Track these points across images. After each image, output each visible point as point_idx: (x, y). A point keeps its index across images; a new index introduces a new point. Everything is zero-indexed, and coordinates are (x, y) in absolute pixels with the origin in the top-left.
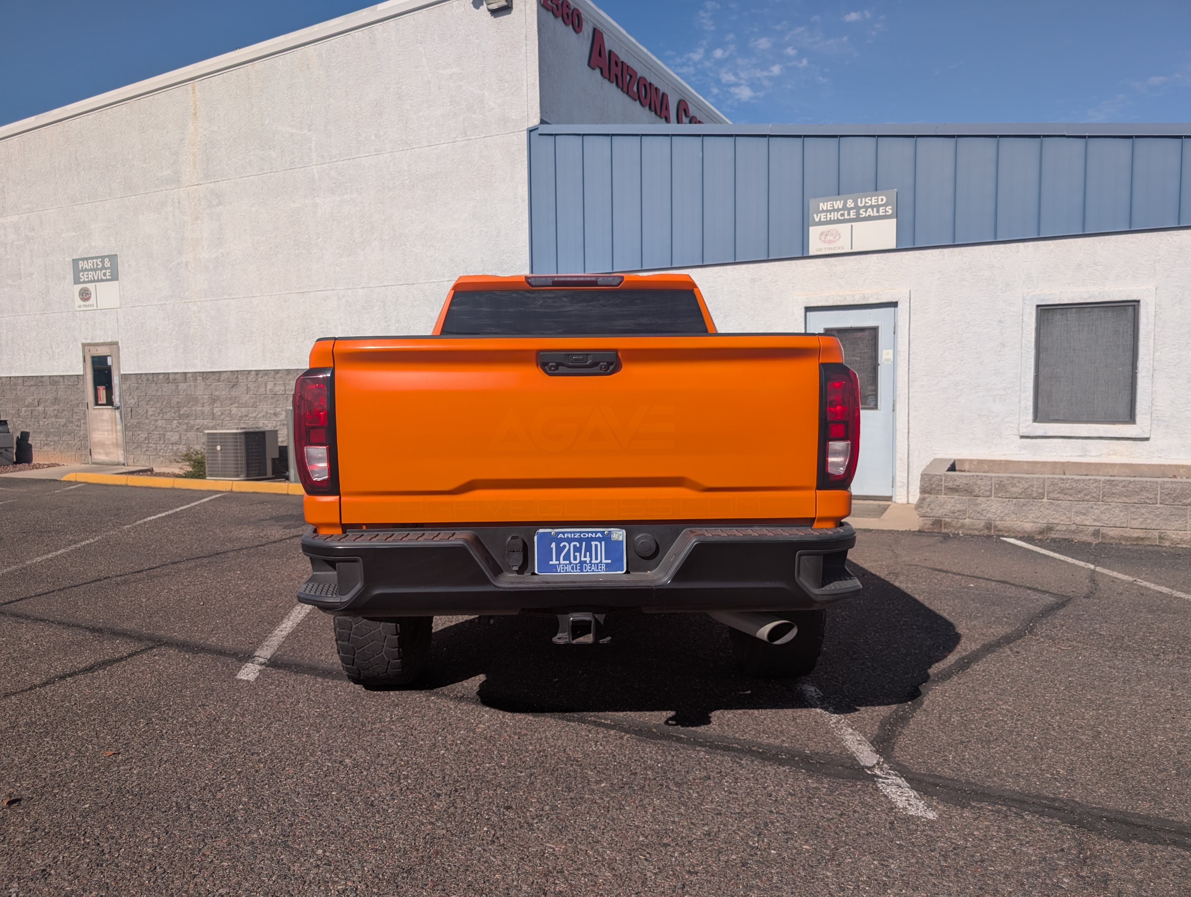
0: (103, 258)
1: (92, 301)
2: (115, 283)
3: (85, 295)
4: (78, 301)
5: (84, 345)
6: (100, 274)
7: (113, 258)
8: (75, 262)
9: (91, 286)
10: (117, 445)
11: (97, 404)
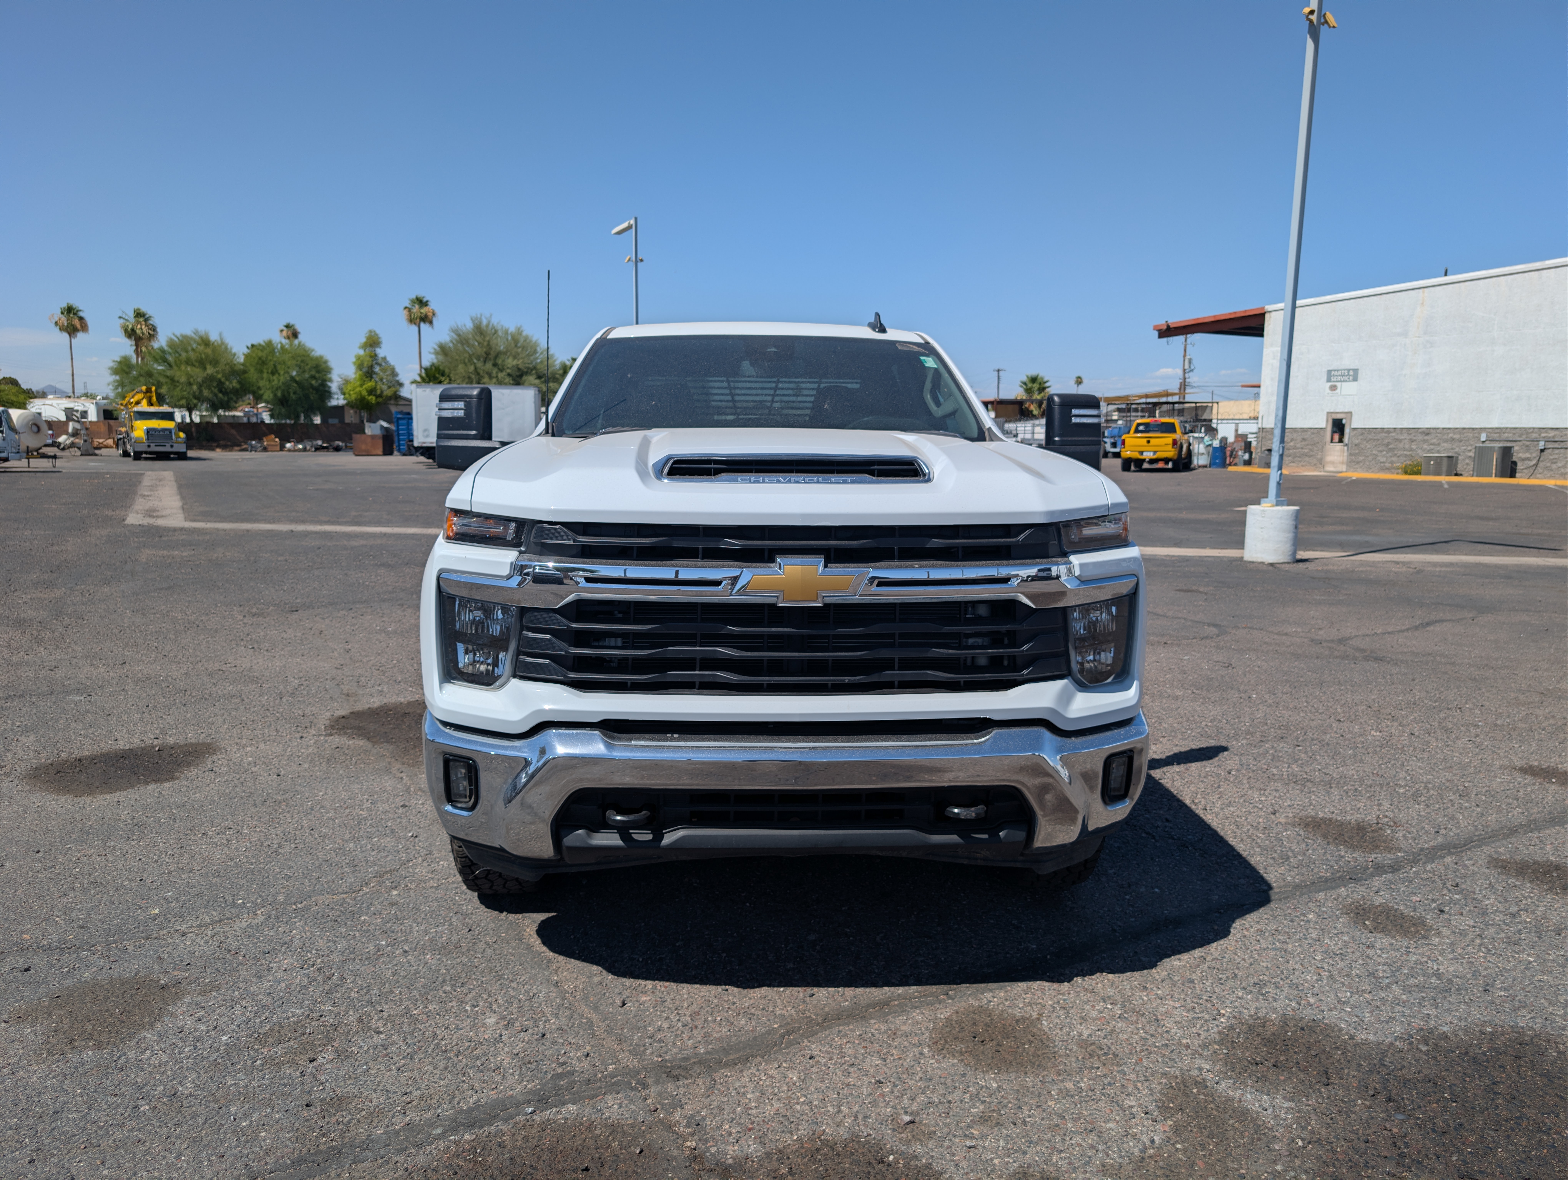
0: (1349, 370)
1: (1338, 391)
2: (1355, 383)
3: (1333, 388)
4: (1328, 391)
5: (1328, 413)
6: (1346, 378)
7: (1356, 371)
8: (1329, 372)
9: (1338, 384)
10: (1343, 463)
11: (1332, 442)
